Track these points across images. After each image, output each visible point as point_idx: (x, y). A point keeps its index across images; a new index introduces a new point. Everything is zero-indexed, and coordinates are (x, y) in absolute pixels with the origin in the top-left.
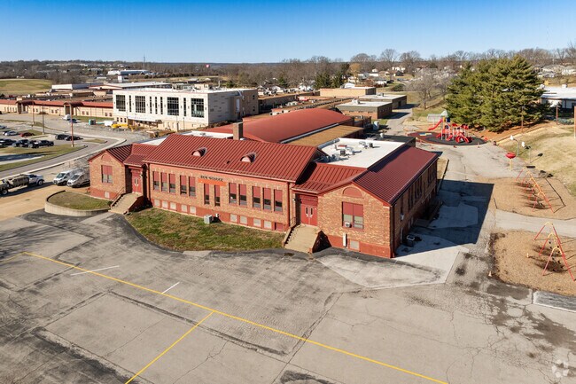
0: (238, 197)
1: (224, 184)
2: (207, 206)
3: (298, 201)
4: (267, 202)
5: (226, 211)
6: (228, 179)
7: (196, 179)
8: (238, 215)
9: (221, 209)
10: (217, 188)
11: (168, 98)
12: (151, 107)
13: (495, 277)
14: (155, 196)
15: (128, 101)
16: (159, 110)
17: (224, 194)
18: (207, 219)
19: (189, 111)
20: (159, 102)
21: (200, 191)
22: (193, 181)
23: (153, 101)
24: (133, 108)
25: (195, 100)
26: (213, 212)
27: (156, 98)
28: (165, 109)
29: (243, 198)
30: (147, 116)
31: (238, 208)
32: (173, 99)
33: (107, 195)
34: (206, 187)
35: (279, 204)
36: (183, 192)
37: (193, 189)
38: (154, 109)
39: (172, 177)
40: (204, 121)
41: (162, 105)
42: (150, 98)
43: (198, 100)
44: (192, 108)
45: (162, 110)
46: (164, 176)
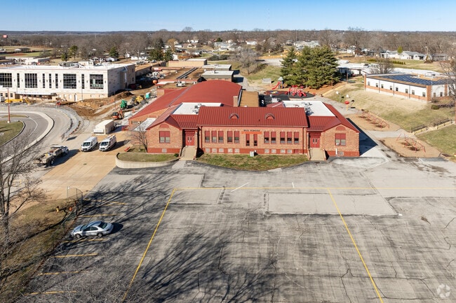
0: (270, 139)
1: (261, 133)
2: (248, 147)
3: (309, 137)
4: (289, 139)
5: (262, 148)
6: (263, 130)
7: (240, 132)
8: (269, 149)
9: (258, 147)
10: (255, 136)
11: (64, 75)
12: (44, 82)
13: (401, 156)
14: (206, 146)
15: (16, 78)
16: (54, 85)
17: (261, 138)
18: (252, 154)
19: (87, 85)
20: (53, 78)
21: (243, 139)
22: (237, 133)
23: (47, 78)
24: (23, 83)
25: (94, 75)
26: (252, 150)
27: (50, 75)
28: (61, 84)
29: (274, 139)
30: (39, 90)
31: (270, 145)
32: (69, 75)
33: (164, 151)
34: (248, 136)
35: (296, 140)
36: (229, 141)
37: (237, 139)
38: (47, 84)
39: (221, 133)
40: (104, 92)
41: (57, 80)
42: (44, 75)
43: (96, 75)
44: (91, 82)
45: (57, 85)
46: (214, 133)
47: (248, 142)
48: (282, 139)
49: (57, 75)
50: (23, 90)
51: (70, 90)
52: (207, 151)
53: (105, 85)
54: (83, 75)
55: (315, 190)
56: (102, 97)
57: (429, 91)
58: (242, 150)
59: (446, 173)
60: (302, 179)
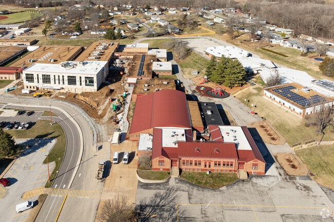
0: (217, 164)
1: (212, 161)
2: (206, 168)
3: (239, 165)
4: (228, 165)
5: (213, 169)
6: (214, 160)
7: (202, 161)
9: (211, 168)
10: (210, 163)
11: (68, 77)
12: (55, 80)
13: (287, 174)
14: (183, 167)
15: (36, 77)
16: (61, 82)
17: (212, 164)
18: (208, 173)
19: (83, 83)
20: (61, 78)
21: (203, 164)
22: (200, 161)
23: (57, 78)
24: (41, 81)
25: (87, 77)
26: (207, 170)
27: (59, 76)
28: (66, 82)
29: (219, 165)
30: (52, 85)
31: (217, 168)
32: (72, 77)
33: (161, 170)
34: (205, 163)
35: (232, 165)
36: (196, 164)
37: (200, 164)
38: (57, 82)
39: (191, 161)
40: (94, 88)
41: (63, 79)
42: (55, 76)
43: (89, 78)
44: (86, 81)
45: (63, 83)
46: (187, 161)
47: (205, 166)
48: (224, 165)
49: (63, 76)
50: (41, 85)
51: (72, 86)
52: (184, 170)
53: (95, 84)
54: (80, 77)
55: (246, 208)
56: (93, 91)
57: (304, 112)
58: (202, 170)
59: (311, 192)
60: (237, 197)
